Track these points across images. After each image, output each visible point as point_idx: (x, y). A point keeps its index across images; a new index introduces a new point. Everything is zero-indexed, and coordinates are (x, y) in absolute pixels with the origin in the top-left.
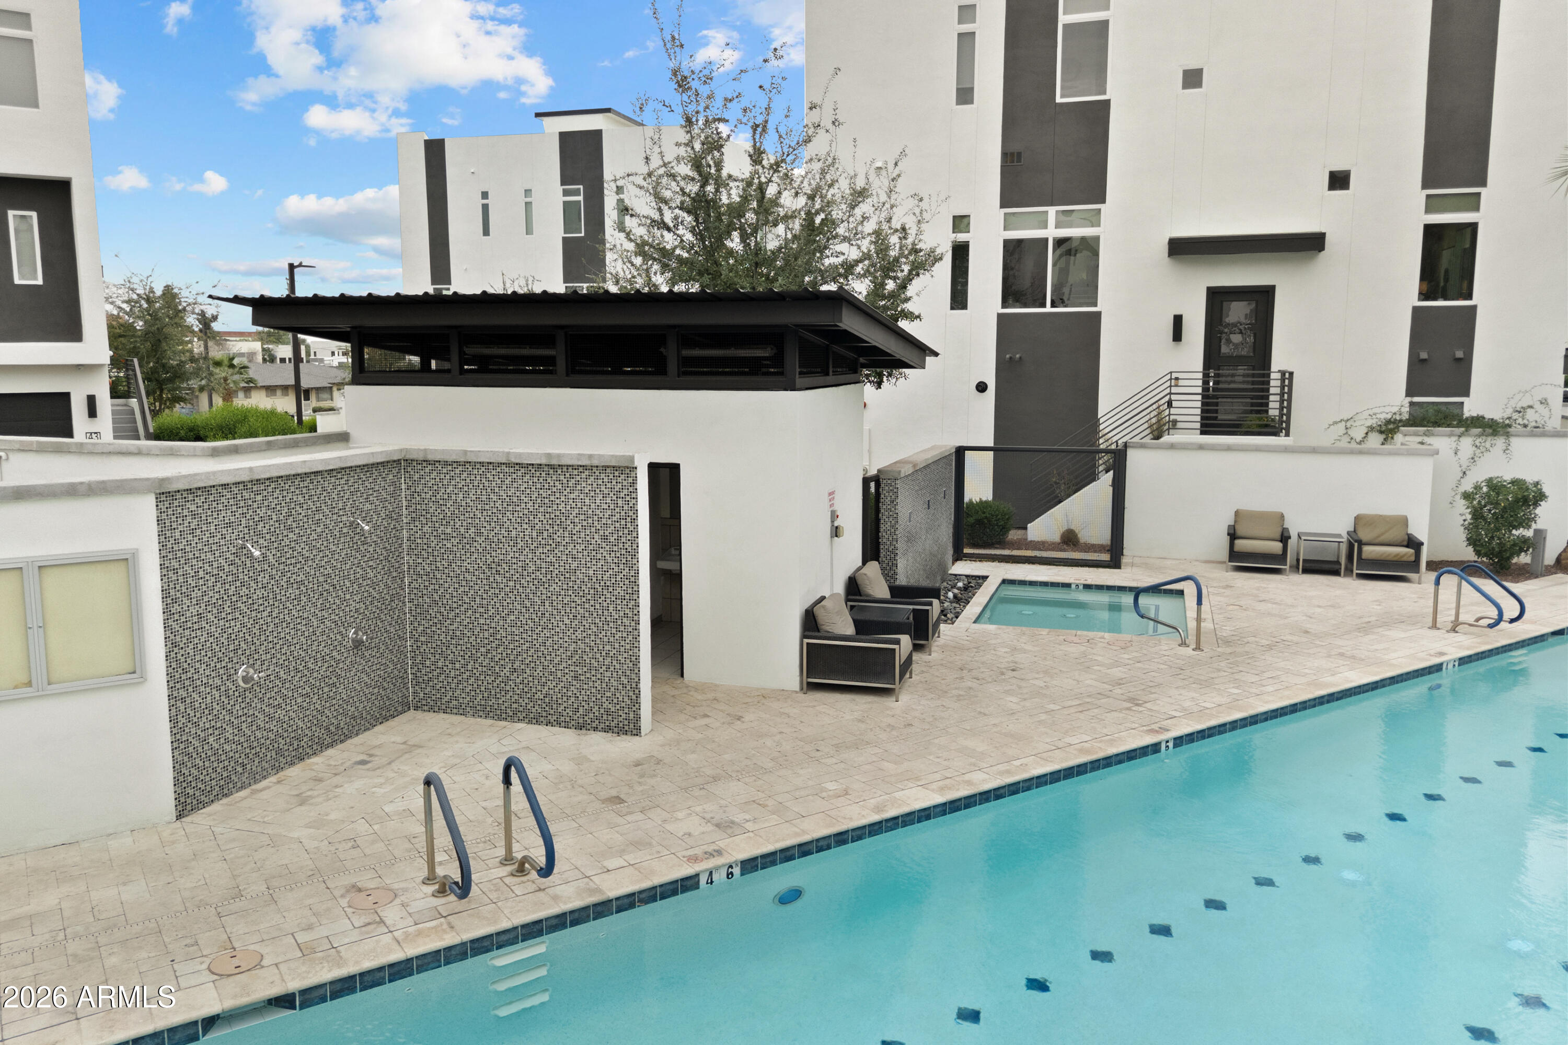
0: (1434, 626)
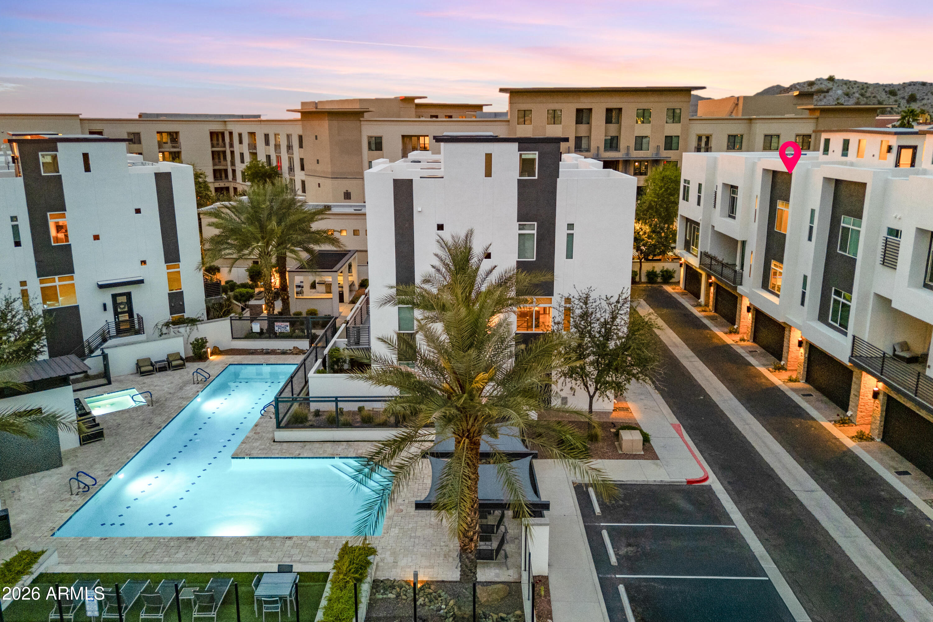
0: (194, 384)
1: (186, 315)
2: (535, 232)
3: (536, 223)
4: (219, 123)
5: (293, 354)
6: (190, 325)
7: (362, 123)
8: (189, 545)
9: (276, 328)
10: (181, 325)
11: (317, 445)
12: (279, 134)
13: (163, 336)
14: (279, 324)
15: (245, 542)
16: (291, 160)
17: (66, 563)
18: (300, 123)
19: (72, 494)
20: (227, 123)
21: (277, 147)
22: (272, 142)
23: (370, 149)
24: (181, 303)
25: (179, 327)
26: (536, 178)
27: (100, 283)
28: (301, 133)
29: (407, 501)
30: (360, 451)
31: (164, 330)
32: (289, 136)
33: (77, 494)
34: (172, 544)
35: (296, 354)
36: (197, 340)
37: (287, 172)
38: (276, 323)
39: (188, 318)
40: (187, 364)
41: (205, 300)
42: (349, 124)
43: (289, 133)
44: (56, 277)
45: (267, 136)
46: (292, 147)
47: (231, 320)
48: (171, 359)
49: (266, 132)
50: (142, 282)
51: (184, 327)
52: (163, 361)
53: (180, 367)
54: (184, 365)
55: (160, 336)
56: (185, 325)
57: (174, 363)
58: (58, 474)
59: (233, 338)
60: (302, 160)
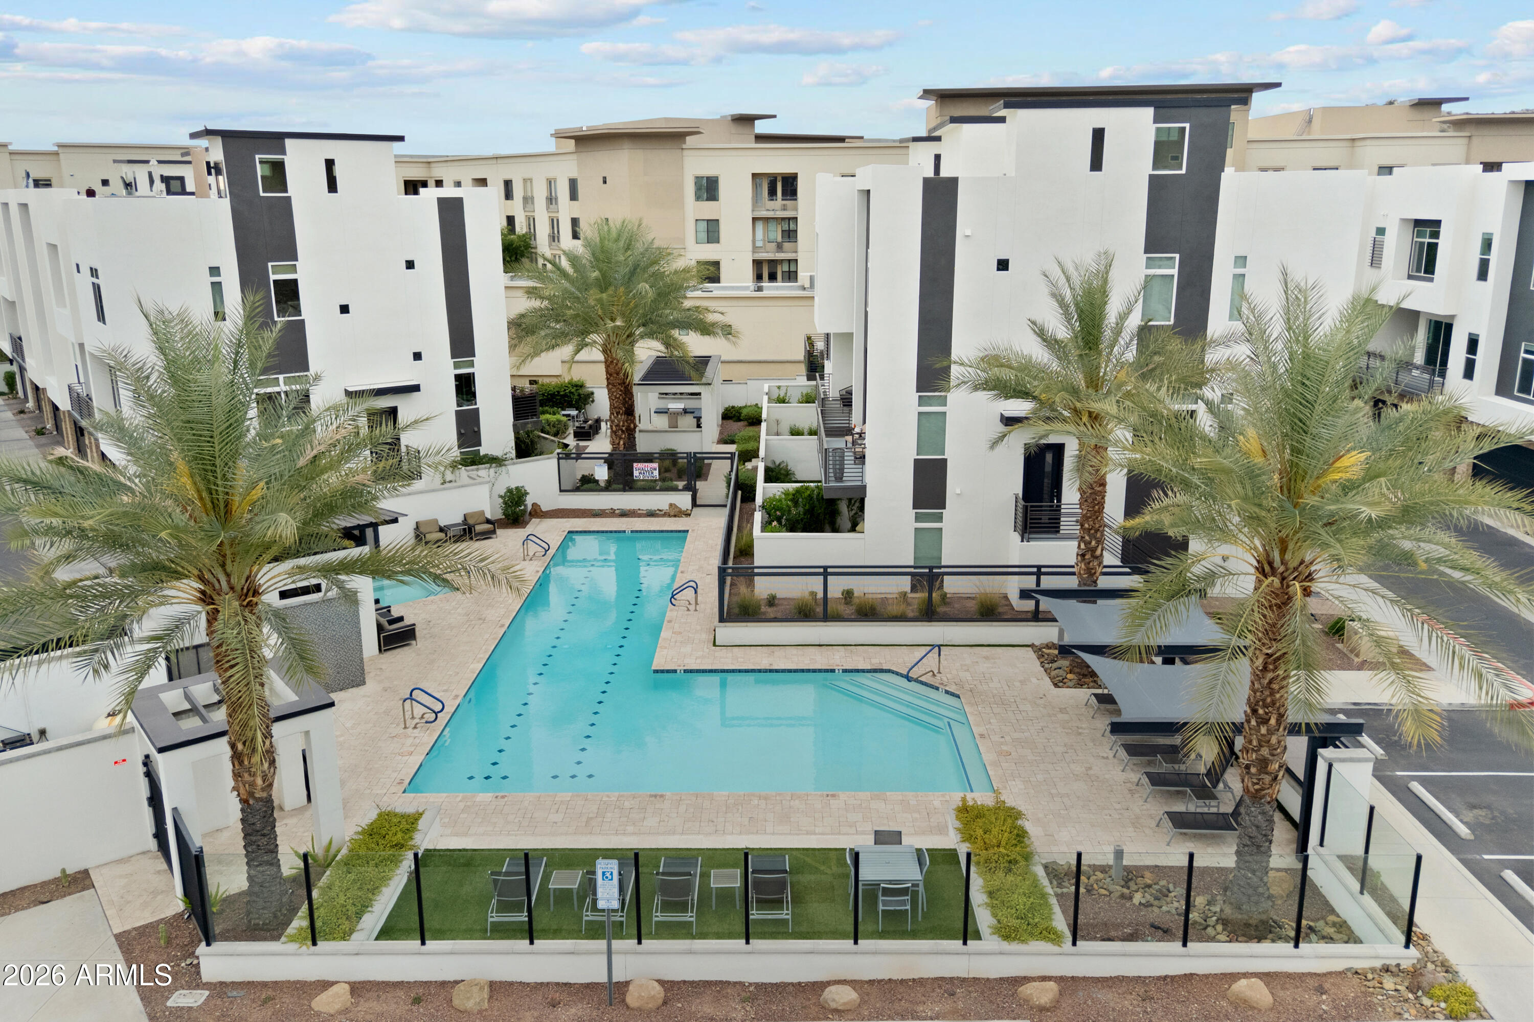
1: (483, 451)
2: (1175, 272)
3: (1177, 256)
4: (420, 165)
5: (670, 516)
6: (494, 465)
7: (685, 153)
8: (657, 806)
9: (636, 473)
10: (480, 466)
11: (794, 650)
12: (531, 180)
13: (447, 485)
14: (640, 465)
15: (756, 802)
16: (554, 223)
17: (457, 835)
18: (574, 157)
19: (405, 728)
20: (433, 165)
21: (528, 200)
22: (518, 191)
23: (698, 198)
24: (476, 429)
25: (477, 470)
26: (1183, 171)
27: (350, 389)
28: (574, 175)
29: (1008, 738)
30: (874, 661)
31: (449, 476)
32: (550, 183)
33: (415, 727)
34: (627, 804)
35: (675, 516)
36: (510, 491)
37: (547, 243)
38: (635, 465)
39: (486, 456)
40: (499, 532)
41: (514, 426)
42: (660, 156)
43: (551, 175)
44: (281, 377)
45: (508, 184)
46: (556, 199)
47: (559, 459)
48: (471, 522)
49: (508, 178)
50: (416, 388)
51: (485, 468)
52: (458, 525)
53: (487, 535)
54: (494, 532)
55: (442, 484)
56: (488, 465)
57: (479, 528)
58: (364, 696)
59: (561, 491)
60: (575, 222)
